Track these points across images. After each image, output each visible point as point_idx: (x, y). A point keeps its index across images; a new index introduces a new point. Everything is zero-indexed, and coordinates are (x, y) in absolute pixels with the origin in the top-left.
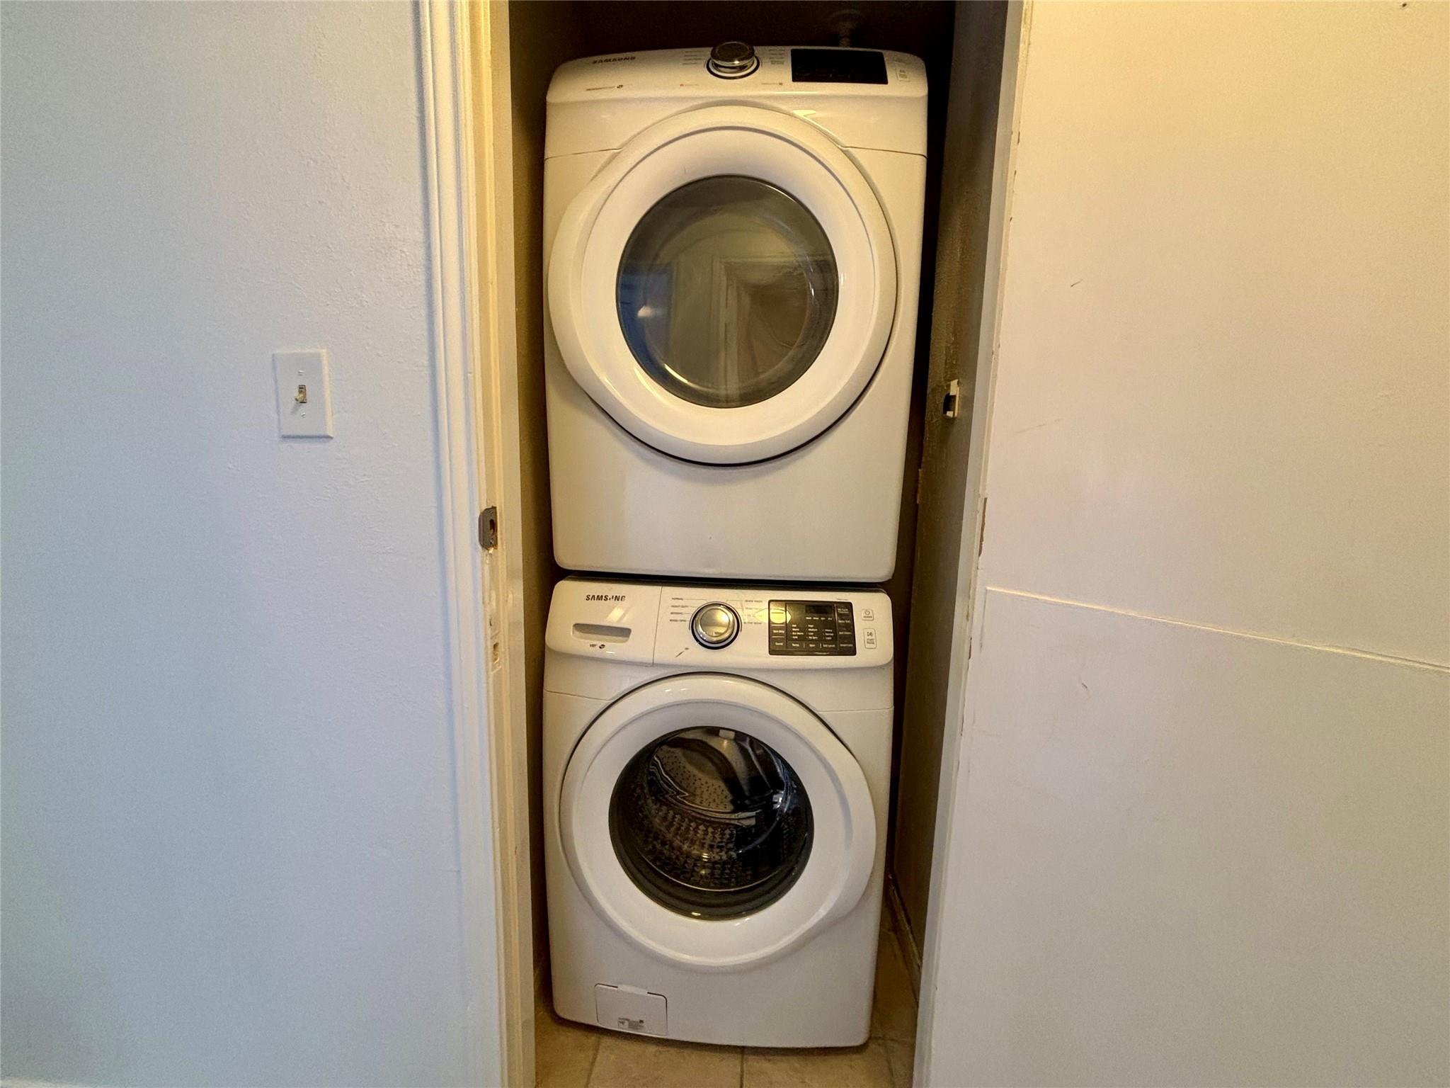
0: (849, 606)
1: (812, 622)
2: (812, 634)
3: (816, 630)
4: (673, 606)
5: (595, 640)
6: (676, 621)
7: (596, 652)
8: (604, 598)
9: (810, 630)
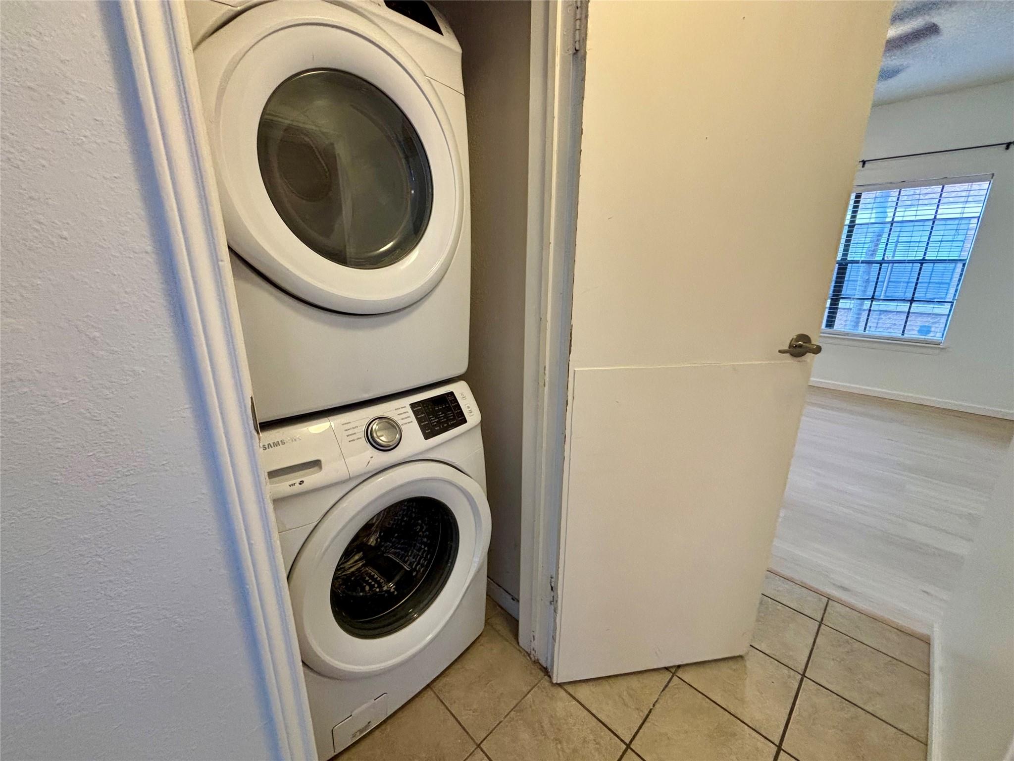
0: (452, 394)
1: (439, 410)
2: (442, 418)
3: (443, 415)
4: (346, 430)
5: (291, 479)
6: (354, 440)
7: (298, 488)
8: (280, 443)
9: (440, 416)
